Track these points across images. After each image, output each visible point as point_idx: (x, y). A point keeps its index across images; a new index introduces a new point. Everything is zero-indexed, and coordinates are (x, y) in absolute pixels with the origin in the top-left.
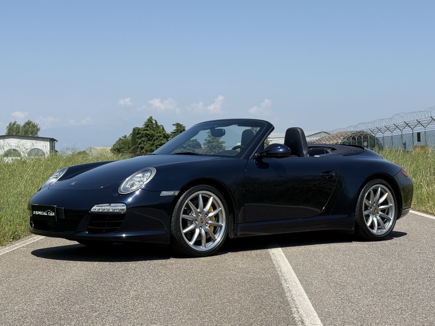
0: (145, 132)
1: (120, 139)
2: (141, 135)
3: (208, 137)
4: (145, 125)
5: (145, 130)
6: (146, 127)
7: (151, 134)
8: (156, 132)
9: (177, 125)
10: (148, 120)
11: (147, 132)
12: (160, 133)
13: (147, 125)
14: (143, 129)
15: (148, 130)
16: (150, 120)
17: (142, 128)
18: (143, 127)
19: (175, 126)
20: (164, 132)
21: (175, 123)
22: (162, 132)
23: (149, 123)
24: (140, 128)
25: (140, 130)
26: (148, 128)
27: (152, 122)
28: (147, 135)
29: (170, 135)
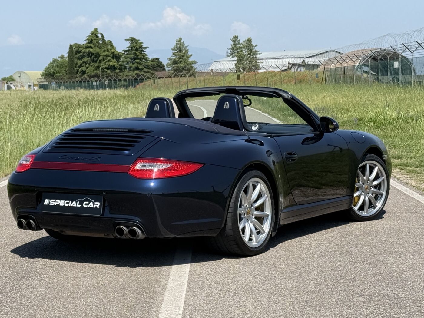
0: (88, 50)
1: (55, 61)
2: (81, 54)
3: (174, 55)
4: (88, 39)
5: (87, 47)
6: (89, 43)
7: (95, 53)
8: (103, 50)
9: (132, 40)
10: (92, 34)
11: (91, 50)
12: (108, 51)
13: (90, 40)
14: (85, 45)
15: (92, 48)
16: (95, 33)
17: (83, 44)
18: (85, 42)
19: (128, 42)
20: (113, 51)
21: (128, 38)
22: (111, 50)
23: (92, 37)
24: (80, 45)
25: (80, 48)
26: (92, 44)
27: (97, 37)
28: (90, 54)
29: (122, 55)
